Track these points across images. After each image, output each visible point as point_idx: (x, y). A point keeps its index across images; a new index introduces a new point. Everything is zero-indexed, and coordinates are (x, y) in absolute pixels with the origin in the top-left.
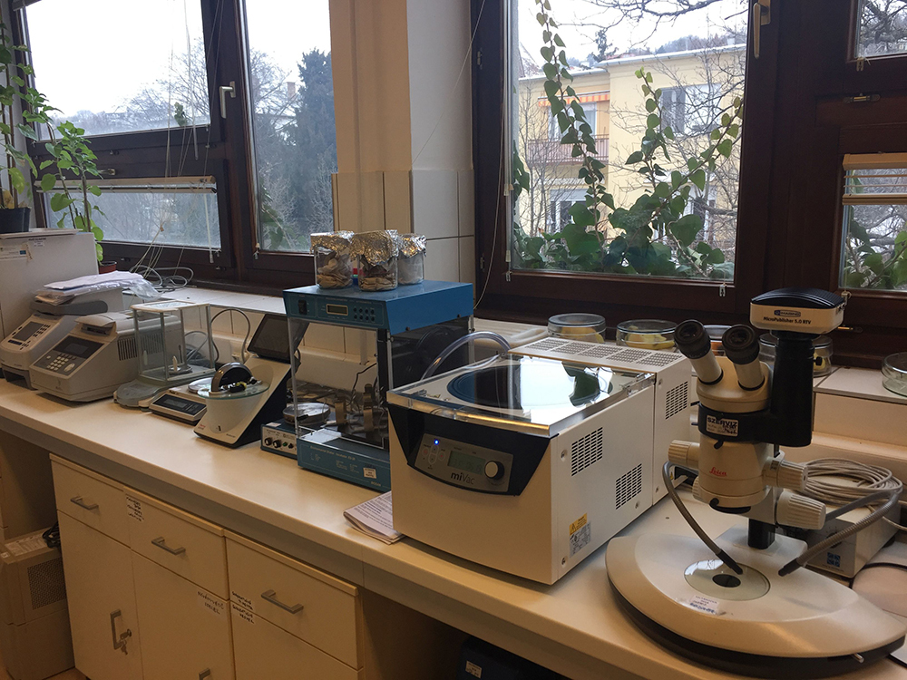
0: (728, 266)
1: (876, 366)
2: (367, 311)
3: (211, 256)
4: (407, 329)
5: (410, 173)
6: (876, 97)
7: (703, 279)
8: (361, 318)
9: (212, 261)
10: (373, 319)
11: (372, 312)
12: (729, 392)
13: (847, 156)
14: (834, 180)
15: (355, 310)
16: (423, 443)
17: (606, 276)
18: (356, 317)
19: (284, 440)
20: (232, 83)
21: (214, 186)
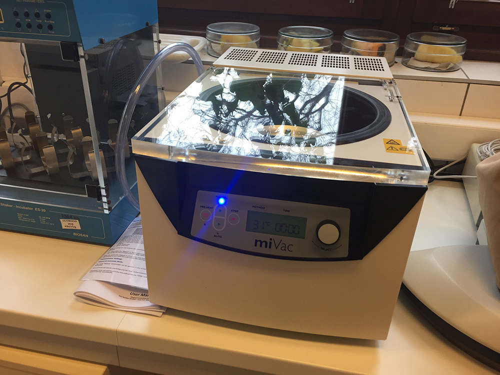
2: (38, 15)
4: (101, 41)
8: (29, 26)
10: (51, 27)
11: (48, 16)
15: (16, 14)
16: (198, 204)
18: (18, 25)
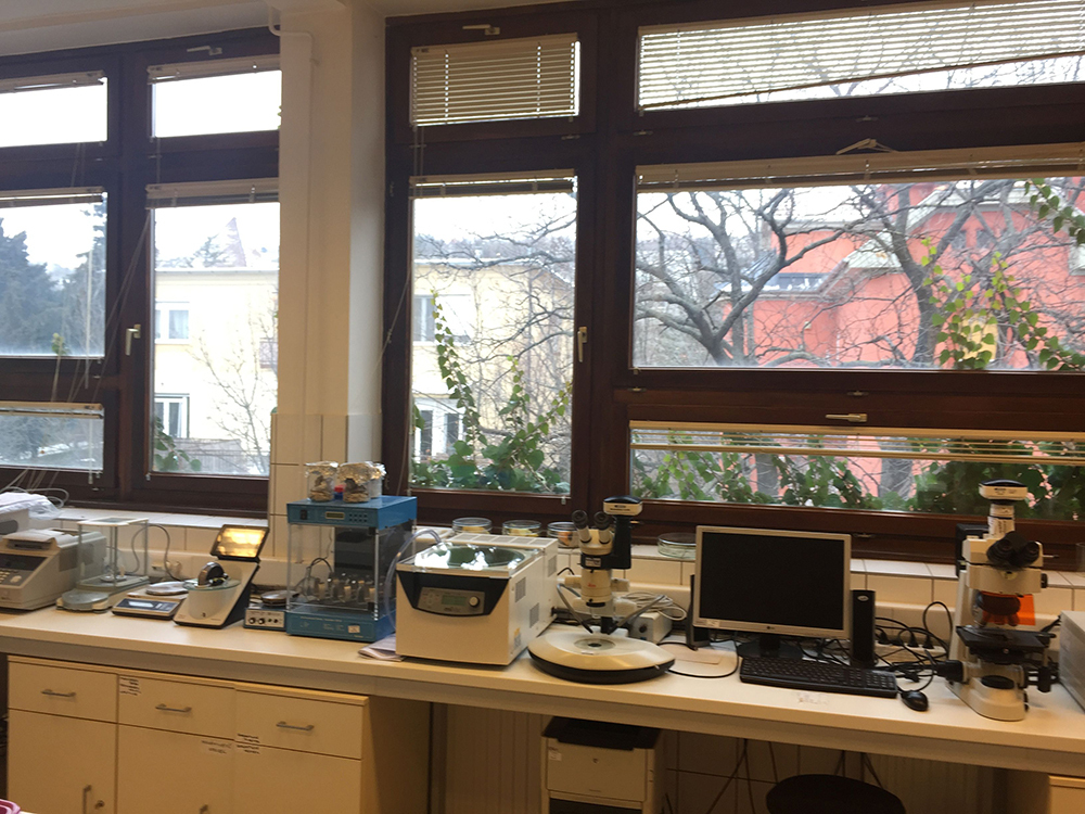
0: (565, 485)
1: (654, 543)
3: (91, 478)
5: (347, 417)
6: (645, 390)
7: (549, 494)
8: (355, 520)
9: (91, 482)
10: (365, 521)
11: (366, 516)
12: (595, 545)
13: (631, 422)
14: (625, 435)
17: (483, 491)
18: (351, 520)
19: (267, 617)
20: (138, 326)
21: (102, 413)
